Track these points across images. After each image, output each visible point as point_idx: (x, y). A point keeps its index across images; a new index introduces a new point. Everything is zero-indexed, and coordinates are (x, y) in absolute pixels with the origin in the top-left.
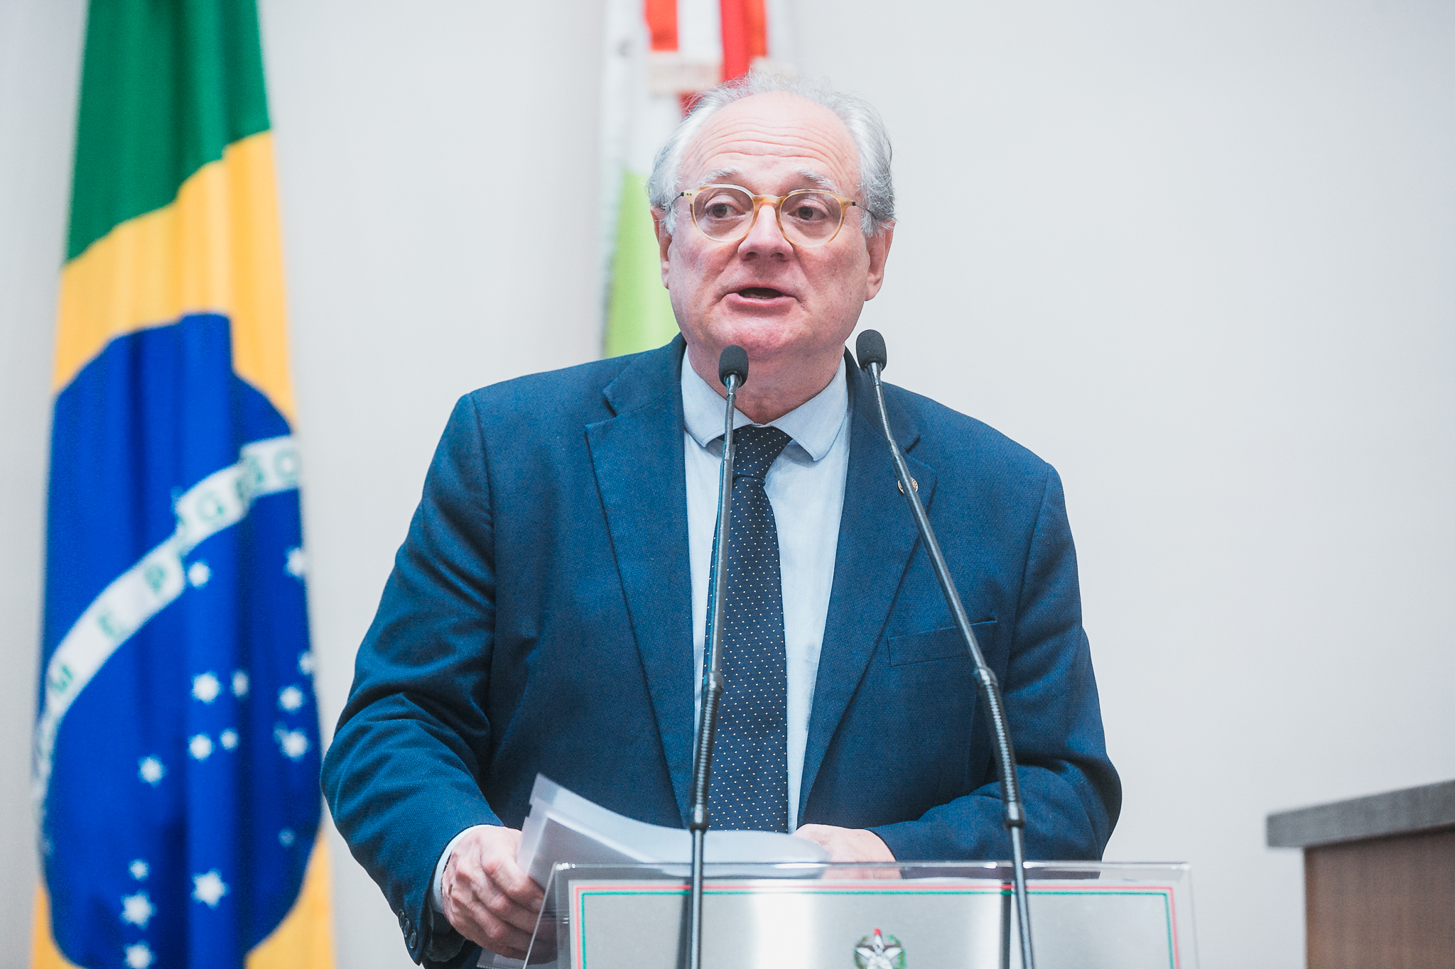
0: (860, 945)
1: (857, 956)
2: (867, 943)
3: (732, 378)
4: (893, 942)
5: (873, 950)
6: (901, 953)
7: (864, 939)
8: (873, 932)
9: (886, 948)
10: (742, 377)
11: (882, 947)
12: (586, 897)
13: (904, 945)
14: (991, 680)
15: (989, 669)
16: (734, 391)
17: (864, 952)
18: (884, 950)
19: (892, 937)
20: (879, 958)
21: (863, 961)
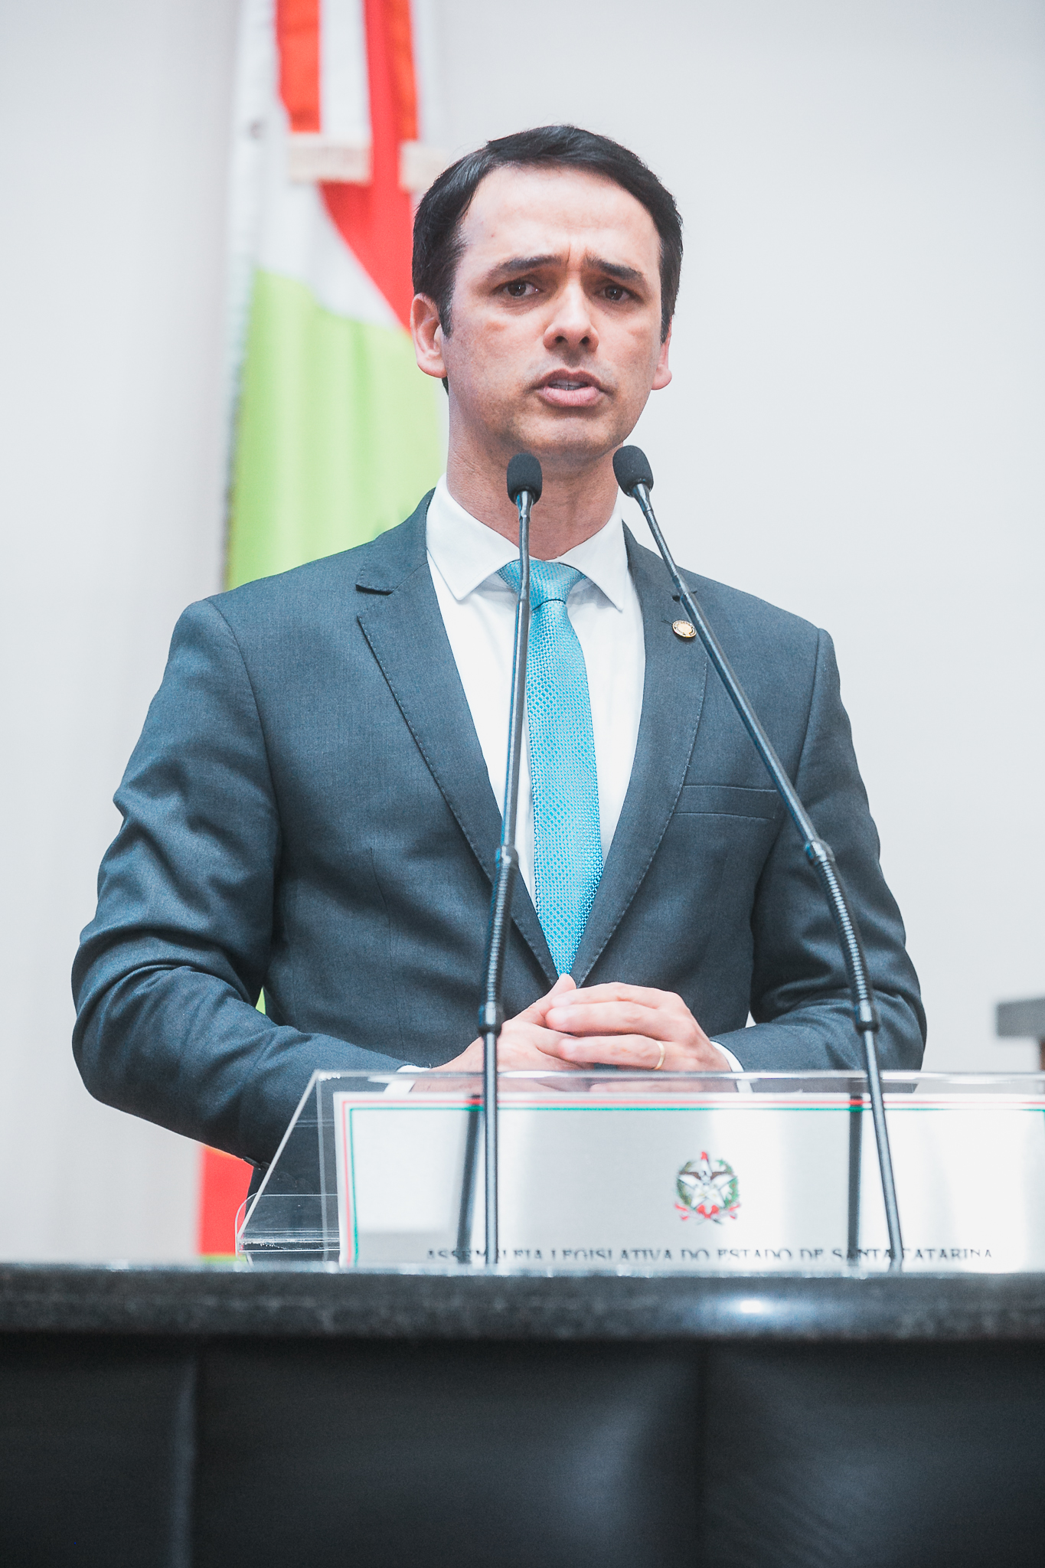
0: (683, 1172)
1: (680, 1185)
2: (692, 1169)
3: (525, 495)
4: (723, 1169)
5: (699, 1178)
6: (732, 1180)
7: (688, 1164)
8: (699, 1156)
9: (714, 1175)
10: (535, 494)
11: (709, 1174)
12: (355, 1113)
13: (736, 1172)
14: (827, 855)
15: (823, 842)
16: (527, 512)
17: (689, 1180)
18: (712, 1178)
19: (722, 1162)
20: (706, 1188)
21: (687, 1191)
